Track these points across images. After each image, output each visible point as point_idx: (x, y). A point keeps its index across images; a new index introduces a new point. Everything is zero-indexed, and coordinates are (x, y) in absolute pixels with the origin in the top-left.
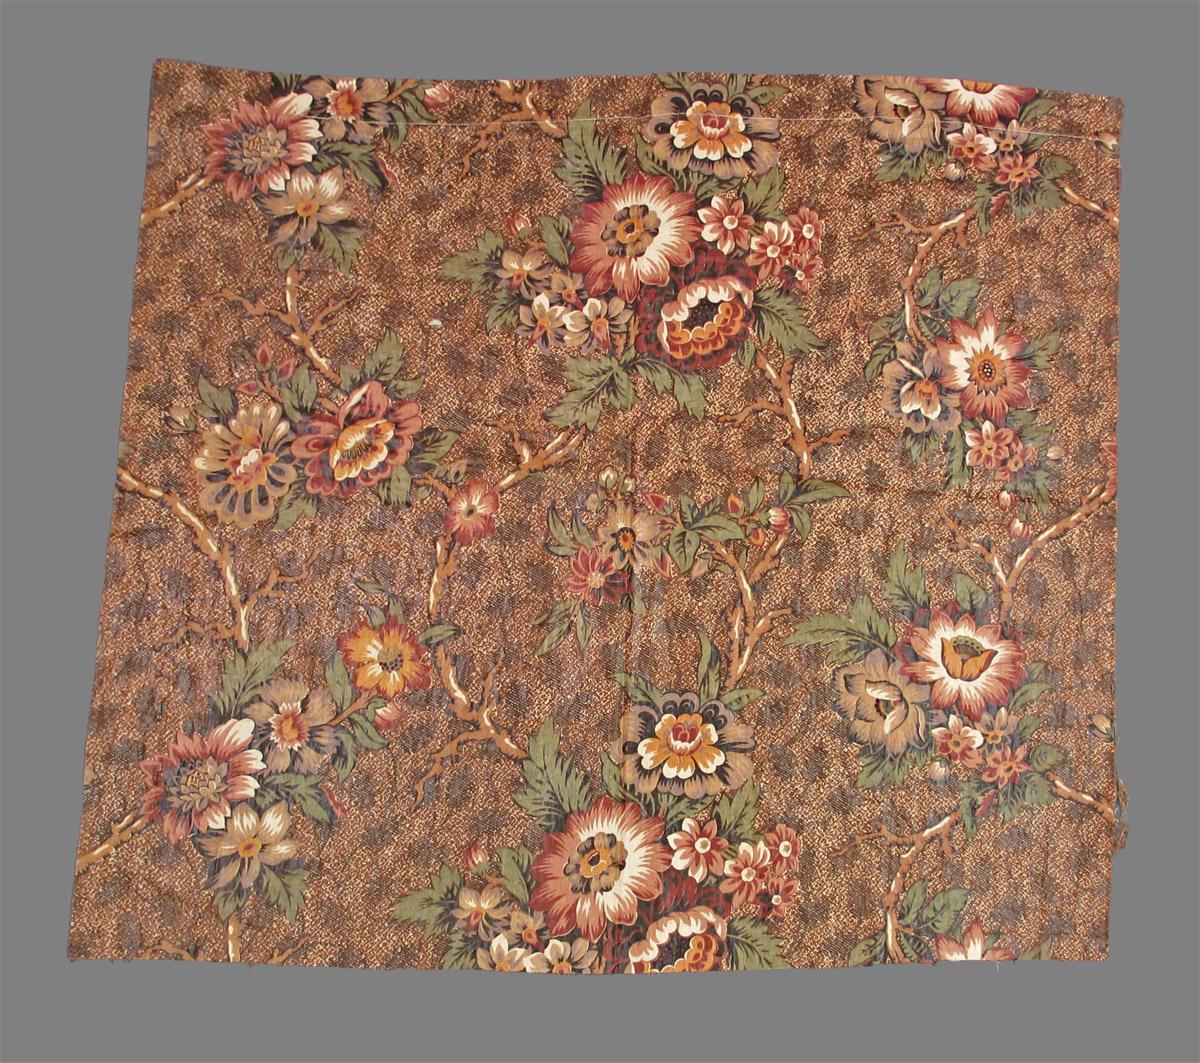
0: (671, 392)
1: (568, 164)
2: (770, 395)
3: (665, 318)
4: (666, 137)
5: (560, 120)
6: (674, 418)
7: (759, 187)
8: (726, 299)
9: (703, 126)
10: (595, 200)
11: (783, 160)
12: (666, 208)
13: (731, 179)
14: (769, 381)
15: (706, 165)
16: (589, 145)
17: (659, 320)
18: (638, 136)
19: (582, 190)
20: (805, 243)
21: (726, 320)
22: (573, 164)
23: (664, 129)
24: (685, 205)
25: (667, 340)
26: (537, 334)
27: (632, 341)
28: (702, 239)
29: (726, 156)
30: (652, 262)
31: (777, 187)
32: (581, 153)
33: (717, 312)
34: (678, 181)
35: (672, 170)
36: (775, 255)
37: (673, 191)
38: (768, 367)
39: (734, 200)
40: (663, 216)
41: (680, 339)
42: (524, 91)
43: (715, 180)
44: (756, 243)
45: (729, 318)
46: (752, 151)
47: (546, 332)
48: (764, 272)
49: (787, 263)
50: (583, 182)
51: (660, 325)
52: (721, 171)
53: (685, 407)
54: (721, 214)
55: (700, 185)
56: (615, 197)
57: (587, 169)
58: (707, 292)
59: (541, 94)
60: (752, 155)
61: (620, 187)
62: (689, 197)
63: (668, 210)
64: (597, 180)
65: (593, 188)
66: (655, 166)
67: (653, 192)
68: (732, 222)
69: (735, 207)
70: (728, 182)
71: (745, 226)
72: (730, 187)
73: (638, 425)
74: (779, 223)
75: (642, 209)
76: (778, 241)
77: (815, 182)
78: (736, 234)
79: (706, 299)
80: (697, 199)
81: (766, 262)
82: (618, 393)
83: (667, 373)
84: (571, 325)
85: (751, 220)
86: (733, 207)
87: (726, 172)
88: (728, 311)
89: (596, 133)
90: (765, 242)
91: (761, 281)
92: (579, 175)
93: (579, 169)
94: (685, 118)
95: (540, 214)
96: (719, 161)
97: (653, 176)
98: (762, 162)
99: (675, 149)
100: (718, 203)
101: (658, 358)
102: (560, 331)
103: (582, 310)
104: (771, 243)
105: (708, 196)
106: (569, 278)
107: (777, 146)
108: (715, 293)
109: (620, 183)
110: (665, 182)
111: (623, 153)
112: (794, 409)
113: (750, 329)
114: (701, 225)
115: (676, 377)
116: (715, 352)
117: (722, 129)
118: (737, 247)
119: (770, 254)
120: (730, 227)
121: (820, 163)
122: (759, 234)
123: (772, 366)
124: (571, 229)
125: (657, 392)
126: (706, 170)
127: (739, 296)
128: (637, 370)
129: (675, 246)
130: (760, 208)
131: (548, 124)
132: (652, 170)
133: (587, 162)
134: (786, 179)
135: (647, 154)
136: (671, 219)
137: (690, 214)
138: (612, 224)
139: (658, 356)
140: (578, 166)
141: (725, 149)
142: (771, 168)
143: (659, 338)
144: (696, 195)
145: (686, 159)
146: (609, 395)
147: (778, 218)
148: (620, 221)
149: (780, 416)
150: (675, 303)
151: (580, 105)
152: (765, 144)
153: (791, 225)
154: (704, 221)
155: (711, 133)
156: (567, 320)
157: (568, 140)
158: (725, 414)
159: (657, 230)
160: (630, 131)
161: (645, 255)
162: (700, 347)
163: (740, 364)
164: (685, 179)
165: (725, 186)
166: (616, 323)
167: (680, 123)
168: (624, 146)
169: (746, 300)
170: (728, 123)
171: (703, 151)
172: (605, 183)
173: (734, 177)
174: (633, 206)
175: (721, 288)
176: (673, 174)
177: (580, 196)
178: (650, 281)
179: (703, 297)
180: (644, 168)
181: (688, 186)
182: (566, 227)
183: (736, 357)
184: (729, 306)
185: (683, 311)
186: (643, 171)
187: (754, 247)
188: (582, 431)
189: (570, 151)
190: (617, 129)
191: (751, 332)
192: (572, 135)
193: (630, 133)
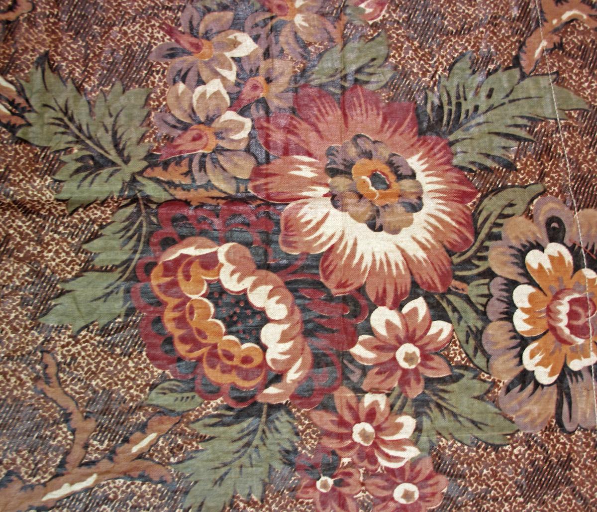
0: (87, 267)
1: (479, 78)
2: (102, 442)
3: (222, 250)
4: (541, 235)
5: (549, 62)
6: (39, 274)
7: (476, 402)
8: (269, 356)
9: (568, 298)
10: (420, 123)
11: (528, 441)
12: (419, 243)
13: (484, 352)
14: (126, 440)
15: (502, 307)
16: (512, 110)
17: (221, 241)
18: (539, 188)
19: (437, 102)
20: (384, 488)
21: (230, 357)
22: (479, 87)
23: (556, 232)
24: (429, 275)
25: (183, 256)
26: (186, 42)
27: (180, 194)
28: (372, 308)
29: (523, 342)
30: (322, 221)
31: (479, 434)
32: (497, 98)
33: (243, 340)
34: (468, 261)
35: (487, 248)
36: (357, 438)
37: (450, 253)
38: (152, 436)
39: (448, 360)
40: (404, 238)
41: (188, 277)
42: (587, 8)
43: (479, 324)
44: (375, 403)
45: (236, 362)
46: (537, 385)
47: (190, 54)
48: (325, 420)
49: (346, 460)
50: (450, 103)
51: (209, 242)
52: (496, 333)
53: (63, 293)
54: (421, 337)
55: (467, 299)
56: (429, 154)
57: (471, 108)
58: (279, 322)
59: (586, 32)
60: (531, 387)
61: (448, 162)
62: (444, 279)
63: (417, 246)
64: (456, 123)
65: (441, 120)
66: (492, 219)
67: (447, 219)
68: (409, 358)
69: (437, 362)
70: (479, 347)
71: (404, 380)
72: (471, 352)
73: (27, 212)
74: (415, 441)
75: (414, 200)
76: (383, 442)
77: (495, 499)
78: (389, 367)
79: (267, 320)
80: (443, 296)
81: (342, 423)
82: (83, 174)
83: (125, 257)
84: (203, 95)
85: (416, 391)
86: (436, 358)
87: (495, 344)
88: (246, 360)
89: (534, 120)
90: (380, 419)
91: (307, 416)
92: (461, 97)
93: (470, 96)
94: (577, 267)
95: (390, 37)
96: (514, 330)
97: (474, 217)
98: (520, 404)
99: (522, 254)
100: (441, 331)
101: (148, 243)
102: (191, 75)
103: (230, 108)
104: (378, 429)
105: (450, 313)
106: (286, 86)
107: (549, 429)
108: (278, 337)
109: (455, 161)
110: (466, 240)
111: (510, 166)
112: (78, 487)
113: (219, 401)
114: (398, 305)
115: (116, 275)
116: (169, 340)
117: (567, 331)
118: (364, 370)
119: (357, 428)
120: (400, 355)
121: (529, 505)
122: (392, 407)
123: (154, 444)
124: (371, 87)
125: (87, 241)
126: (496, 308)
127: (278, 378)
128: (126, 205)
129: (356, 261)
130: (439, 406)
131: (540, 45)
132: (484, 214)
133: (483, 107)
134: (496, 448)
135: (511, 205)
136: (403, 251)
137: (414, 284)
138: (384, 152)
139: (154, 240)
140: (477, 93)
141: (534, 339)
142: (511, 420)
143: (185, 242)
144: (449, 291)
145: (511, 272)
146: (77, 160)
147: (424, 439)
148: (390, 164)
149: (62, 464)
150: (254, 267)
151: (576, 92)
152: (552, 409)
153: (414, 463)
154: (405, 310)
155: (559, 312)
156: (214, 86)
157: (518, 76)
158: (59, 364)
159: (380, 229)
160: (547, 175)
161: (334, 211)
162: (177, 314)
163: (153, 387)
164: (475, 271)
165: (472, 342)
166: (209, 165)
167: (568, 258)
168: (519, 166)
169: (272, 390)
170: (580, 341)
171: (526, 299)
172: (451, 138)
173: (488, 357)
174: (419, 186)
175: (288, 345)
176: (478, 250)
177: (426, 98)
178: (287, 220)
179: (270, 314)
180: (486, 201)
181: (463, 279)
182: (373, 79)
183: (164, 378)
184: (257, 360)
185: (240, 280)
186: (481, 200)
187: (368, 399)
188: (17, 121)
189: (500, 80)
190: (547, 152)
191: (213, 403)
192: (527, 82)
193: (542, 175)
